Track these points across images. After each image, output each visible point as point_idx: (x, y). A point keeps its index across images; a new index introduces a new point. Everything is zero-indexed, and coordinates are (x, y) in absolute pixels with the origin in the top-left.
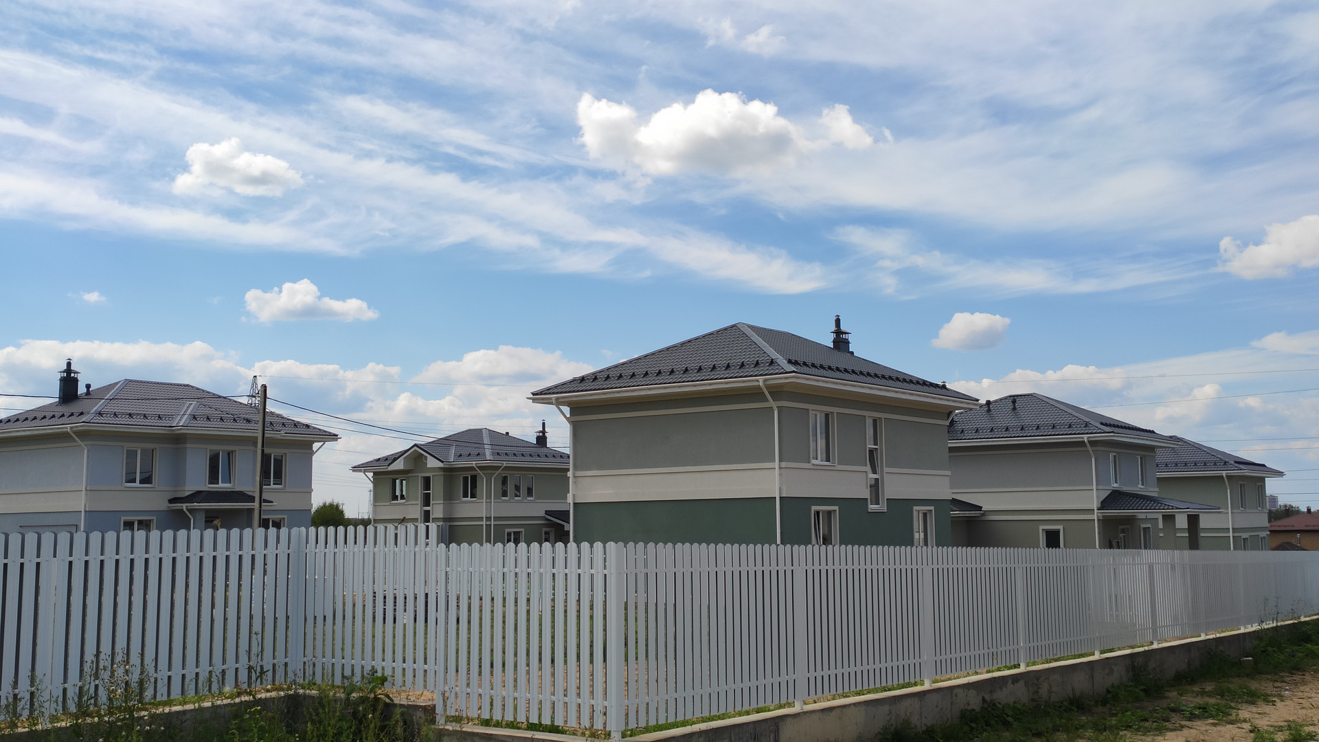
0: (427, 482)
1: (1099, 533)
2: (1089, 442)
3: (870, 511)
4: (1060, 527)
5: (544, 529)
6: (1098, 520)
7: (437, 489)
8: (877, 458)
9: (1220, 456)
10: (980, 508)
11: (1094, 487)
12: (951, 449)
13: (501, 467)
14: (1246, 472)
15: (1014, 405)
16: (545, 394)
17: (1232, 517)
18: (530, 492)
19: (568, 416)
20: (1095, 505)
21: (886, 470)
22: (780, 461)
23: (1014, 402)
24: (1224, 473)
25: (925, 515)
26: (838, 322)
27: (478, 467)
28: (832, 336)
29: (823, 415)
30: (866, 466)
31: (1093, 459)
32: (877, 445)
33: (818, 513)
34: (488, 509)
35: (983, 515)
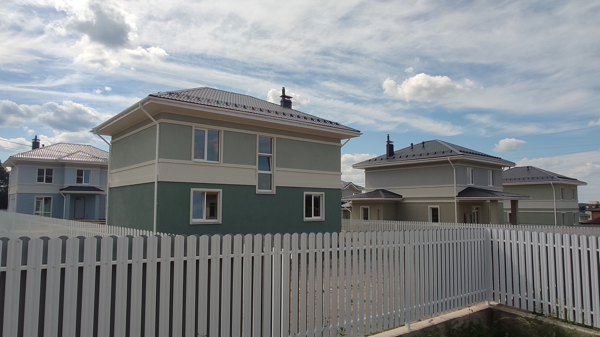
1: (457, 210)
2: (451, 160)
3: (258, 193)
4: (438, 206)
6: (457, 203)
8: (271, 162)
9: (550, 175)
10: (401, 196)
11: (455, 185)
14: (562, 181)
15: (423, 145)
17: (556, 203)
20: (455, 195)
21: (276, 168)
22: (161, 158)
24: (551, 182)
30: (255, 165)
31: (454, 170)
33: (202, 193)
35: (403, 200)
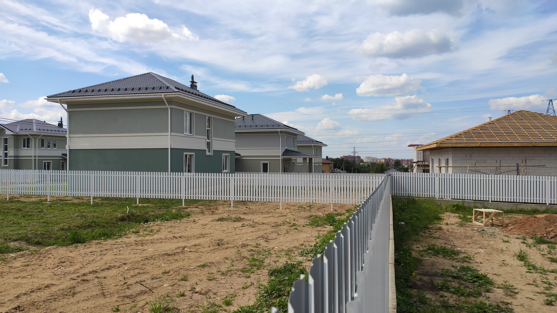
0: (6, 140)
1: (281, 164)
2: (280, 131)
3: (207, 155)
4: (268, 162)
5: (61, 161)
6: (281, 159)
7: (11, 143)
8: (210, 134)
9: (311, 139)
10: (240, 155)
11: (281, 148)
12: (236, 133)
13: (41, 135)
14: (318, 145)
15: (253, 118)
16: (54, 97)
18: (55, 145)
19: (66, 108)
20: (281, 154)
21: (213, 138)
22: (171, 132)
23: (253, 117)
24: (312, 145)
25: (226, 157)
26: (193, 77)
27: (30, 135)
28: (190, 83)
29: (189, 113)
30: (206, 136)
31: (281, 138)
32: (209, 128)
33: (186, 155)
34: (35, 152)
35: (241, 157)
